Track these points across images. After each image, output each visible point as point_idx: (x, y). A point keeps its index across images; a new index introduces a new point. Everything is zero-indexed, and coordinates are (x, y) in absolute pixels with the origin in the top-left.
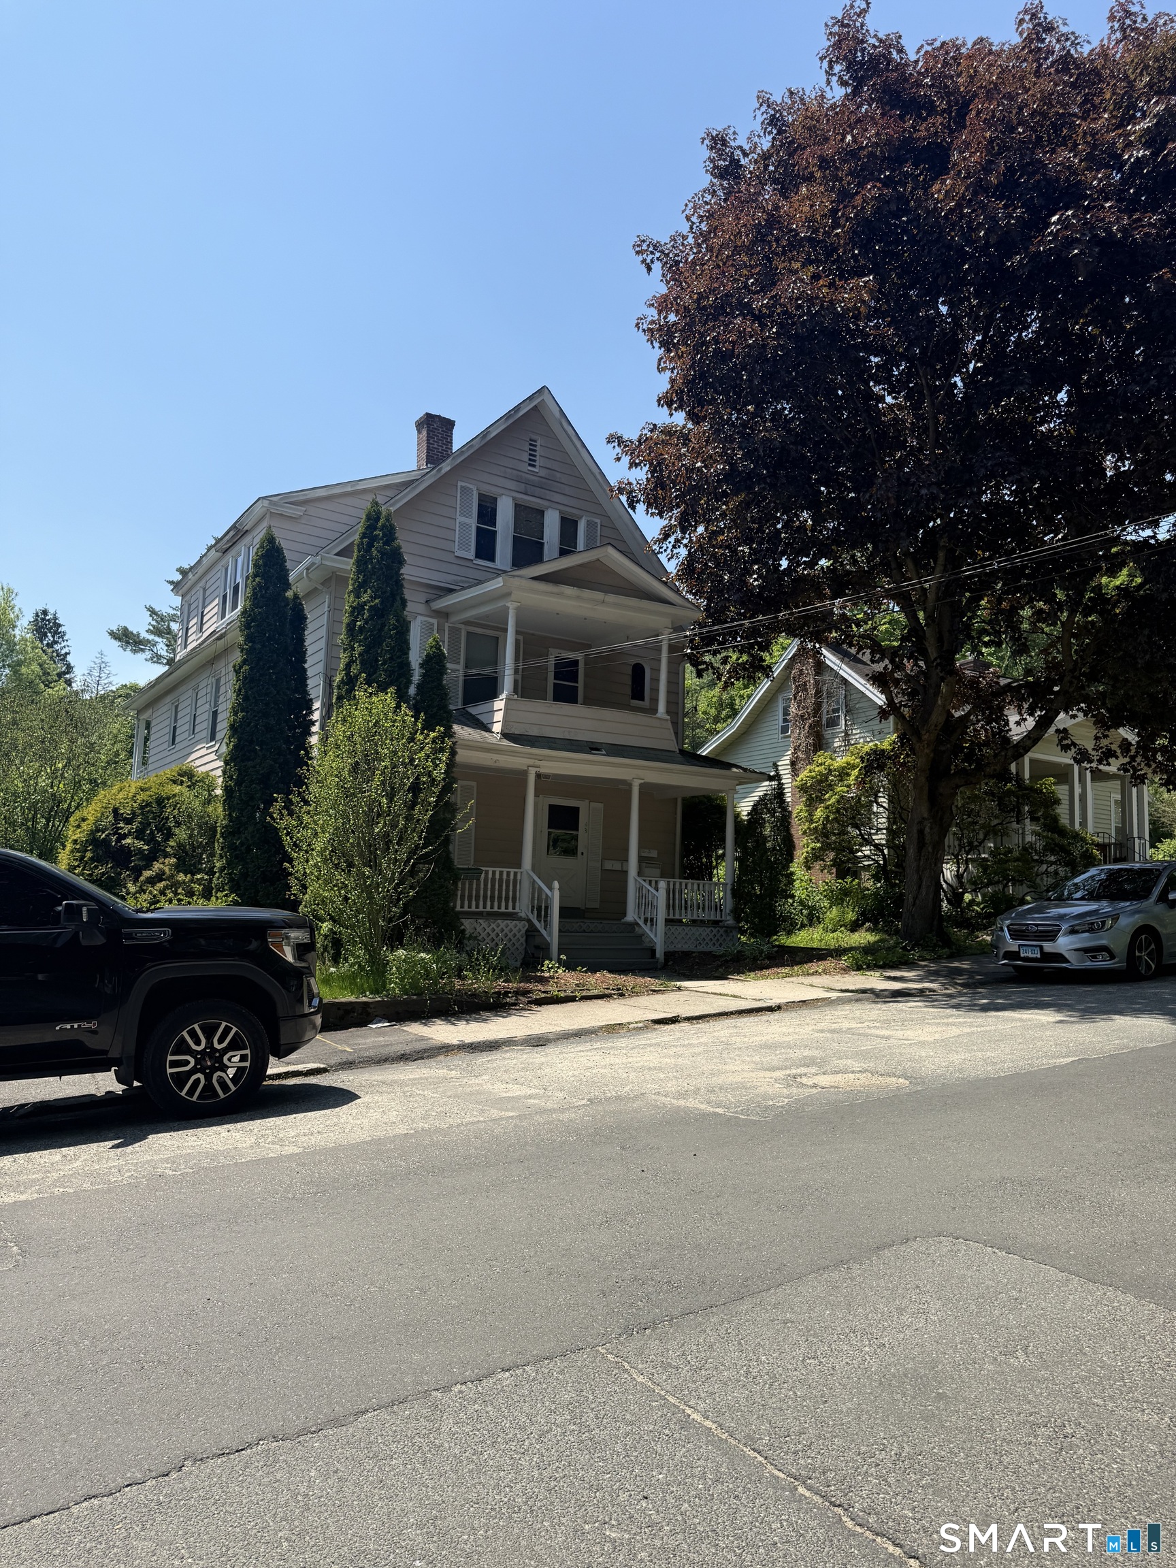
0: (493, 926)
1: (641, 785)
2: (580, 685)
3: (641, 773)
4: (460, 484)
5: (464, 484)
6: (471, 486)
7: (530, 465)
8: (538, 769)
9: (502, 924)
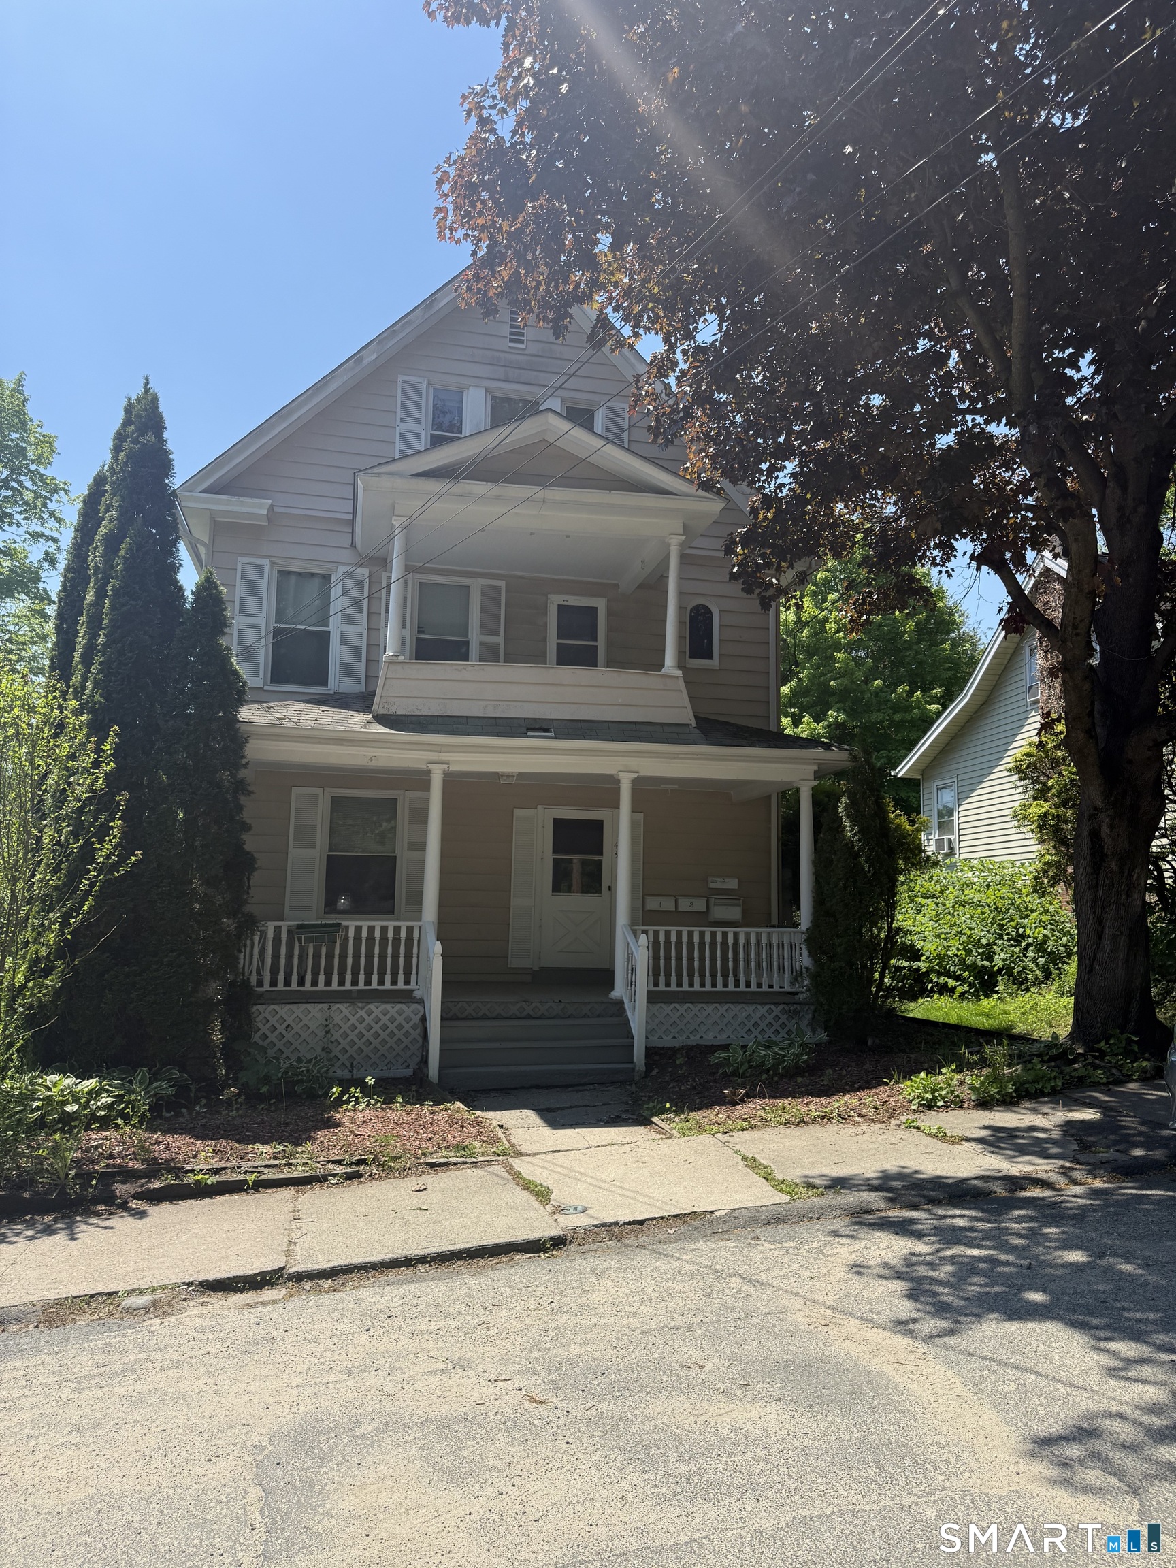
0: (362, 1013)
1: (635, 782)
2: (601, 643)
3: (633, 763)
4: (401, 378)
5: (406, 378)
6: (418, 380)
7: (512, 340)
8: (445, 767)
9: (377, 1009)
